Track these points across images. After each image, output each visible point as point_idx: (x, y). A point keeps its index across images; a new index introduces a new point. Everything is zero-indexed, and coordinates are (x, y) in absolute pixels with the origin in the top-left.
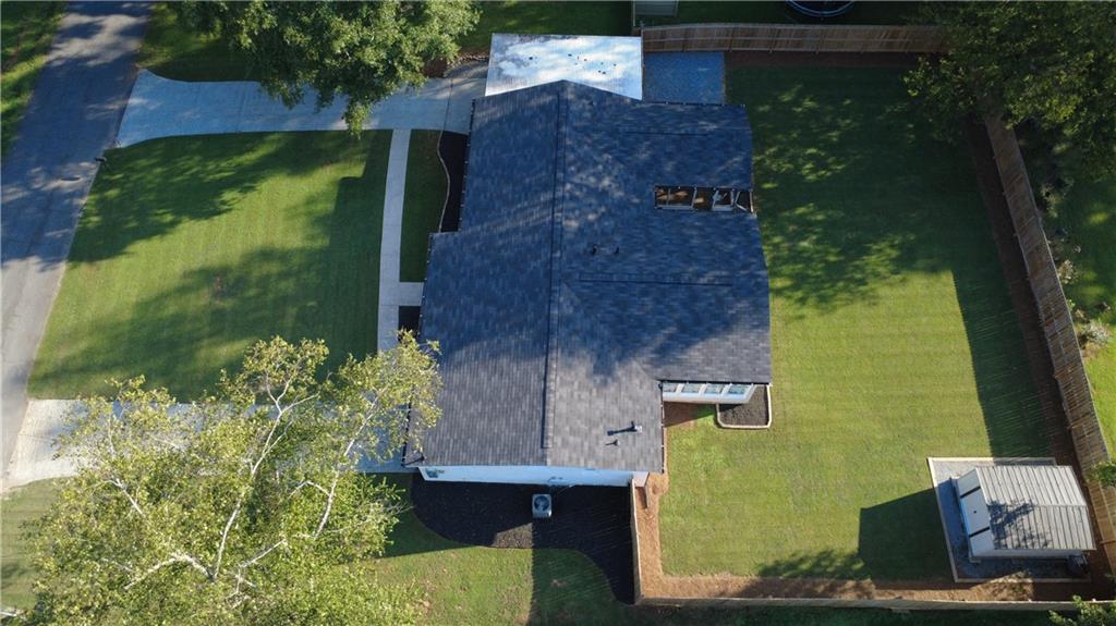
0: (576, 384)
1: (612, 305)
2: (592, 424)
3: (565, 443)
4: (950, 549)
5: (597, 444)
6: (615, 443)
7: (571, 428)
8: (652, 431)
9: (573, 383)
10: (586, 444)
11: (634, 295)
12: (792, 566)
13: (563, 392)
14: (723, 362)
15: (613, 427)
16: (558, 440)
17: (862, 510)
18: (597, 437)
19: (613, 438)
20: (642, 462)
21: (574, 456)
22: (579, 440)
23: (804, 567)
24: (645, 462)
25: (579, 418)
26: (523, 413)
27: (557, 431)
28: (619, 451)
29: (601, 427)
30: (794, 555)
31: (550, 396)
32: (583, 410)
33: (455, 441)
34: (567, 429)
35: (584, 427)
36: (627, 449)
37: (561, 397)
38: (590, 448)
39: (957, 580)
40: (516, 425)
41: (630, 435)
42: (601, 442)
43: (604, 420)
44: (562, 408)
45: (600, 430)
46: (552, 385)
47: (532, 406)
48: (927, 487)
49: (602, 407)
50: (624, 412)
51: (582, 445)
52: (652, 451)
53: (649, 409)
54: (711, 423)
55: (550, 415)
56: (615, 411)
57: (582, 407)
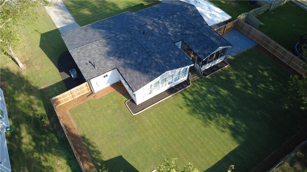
2: (90, 56)
6: (87, 64)
8: (98, 72)
9: (99, 47)
11: (136, 47)
12: (89, 144)
14: (132, 77)
15: (92, 62)
16: (78, 50)
17: (121, 156)
18: (86, 59)
19: (89, 63)
21: (76, 56)
22: (82, 55)
23: (90, 148)
25: (89, 53)
26: (84, 42)
27: (81, 49)
30: (93, 143)
31: (91, 43)
32: (92, 53)
34: (84, 51)
35: (87, 55)
36: (88, 68)
37: (92, 46)
38: (81, 59)
41: (93, 67)
42: (85, 61)
43: (93, 59)
44: (90, 48)
45: (89, 59)
49: (97, 57)
51: (81, 57)
52: (92, 75)
53: (105, 68)
54: (125, 100)
55: (85, 46)
56: (98, 60)
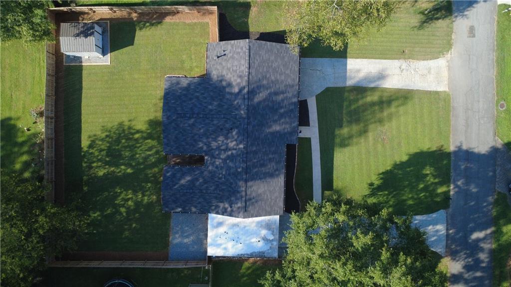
0: (238, 72)
1: (224, 105)
2: (232, 57)
3: (242, 48)
4: (109, 32)
5: (230, 50)
6: (224, 51)
7: (240, 54)
9: (239, 72)
10: (234, 49)
13: (243, 68)
15: (224, 57)
16: (244, 49)
18: (230, 52)
19: (225, 53)
20: (215, 46)
21: (238, 44)
25: (237, 59)
26: (257, 61)
27: (245, 53)
28: (222, 49)
31: (248, 66)
32: (235, 62)
33: (282, 53)
35: (235, 56)
36: (220, 50)
38: (233, 48)
39: (109, 21)
40: (260, 56)
41: (219, 55)
44: (243, 62)
45: (229, 55)
46: (247, 70)
47: (254, 63)
48: (113, 54)
49: (228, 65)
50: (221, 64)
51: (236, 49)
52: (211, 50)
55: (247, 58)
57: (236, 63)
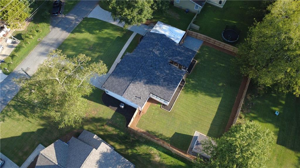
0: (135, 86)
4: (189, 147)
5: (133, 97)
7: (130, 93)
8: (144, 100)
14: (163, 94)
15: (137, 96)
16: (126, 94)
19: (136, 98)
21: (128, 97)
22: (130, 95)
24: (140, 104)
25: (132, 92)
26: (124, 87)
27: (127, 92)
29: (135, 95)
31: (129, 86)
33: (111, 87)
35: (132, 94)
36: (137, 101)
38: (131, 97)
39: (187, 153)
40: (121, 89)
48: (192, 135)
53: (145, 96)
54: (159, 106)
56: (139, 94)
57: (134, 91)
